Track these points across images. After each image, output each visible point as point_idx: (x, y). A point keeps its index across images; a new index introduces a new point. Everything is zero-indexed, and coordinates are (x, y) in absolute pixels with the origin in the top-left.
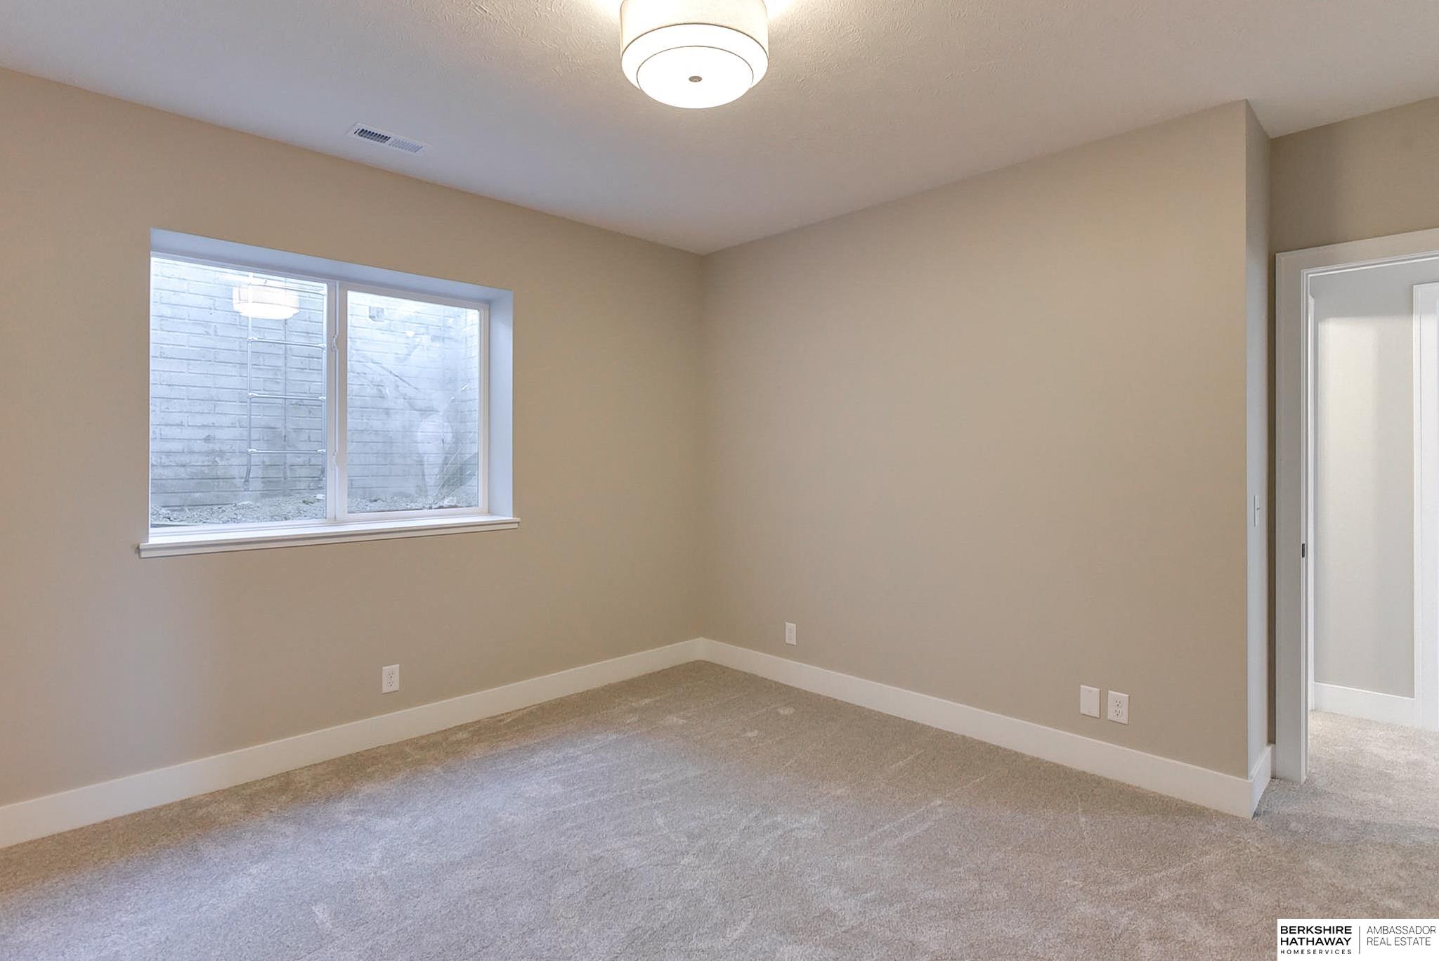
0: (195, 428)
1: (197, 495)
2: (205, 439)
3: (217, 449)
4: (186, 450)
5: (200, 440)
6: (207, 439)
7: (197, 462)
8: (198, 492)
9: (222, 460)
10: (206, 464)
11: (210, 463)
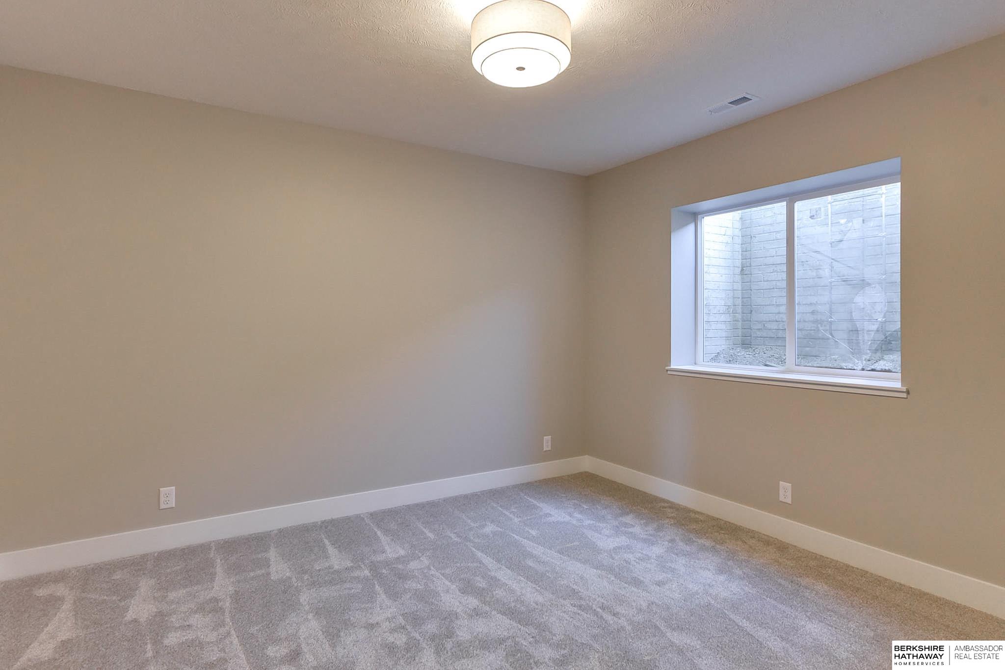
0: (807, 305)
1: (808, 349)
2: (811, 313)
3: (819, 319)
4: (802, 320)
5: (809, 313)
6: (813, 313)
7: (807, 327)
8: (808, 347)
9: (822, 326)
10: (812, 329)
11: (815, 329)
